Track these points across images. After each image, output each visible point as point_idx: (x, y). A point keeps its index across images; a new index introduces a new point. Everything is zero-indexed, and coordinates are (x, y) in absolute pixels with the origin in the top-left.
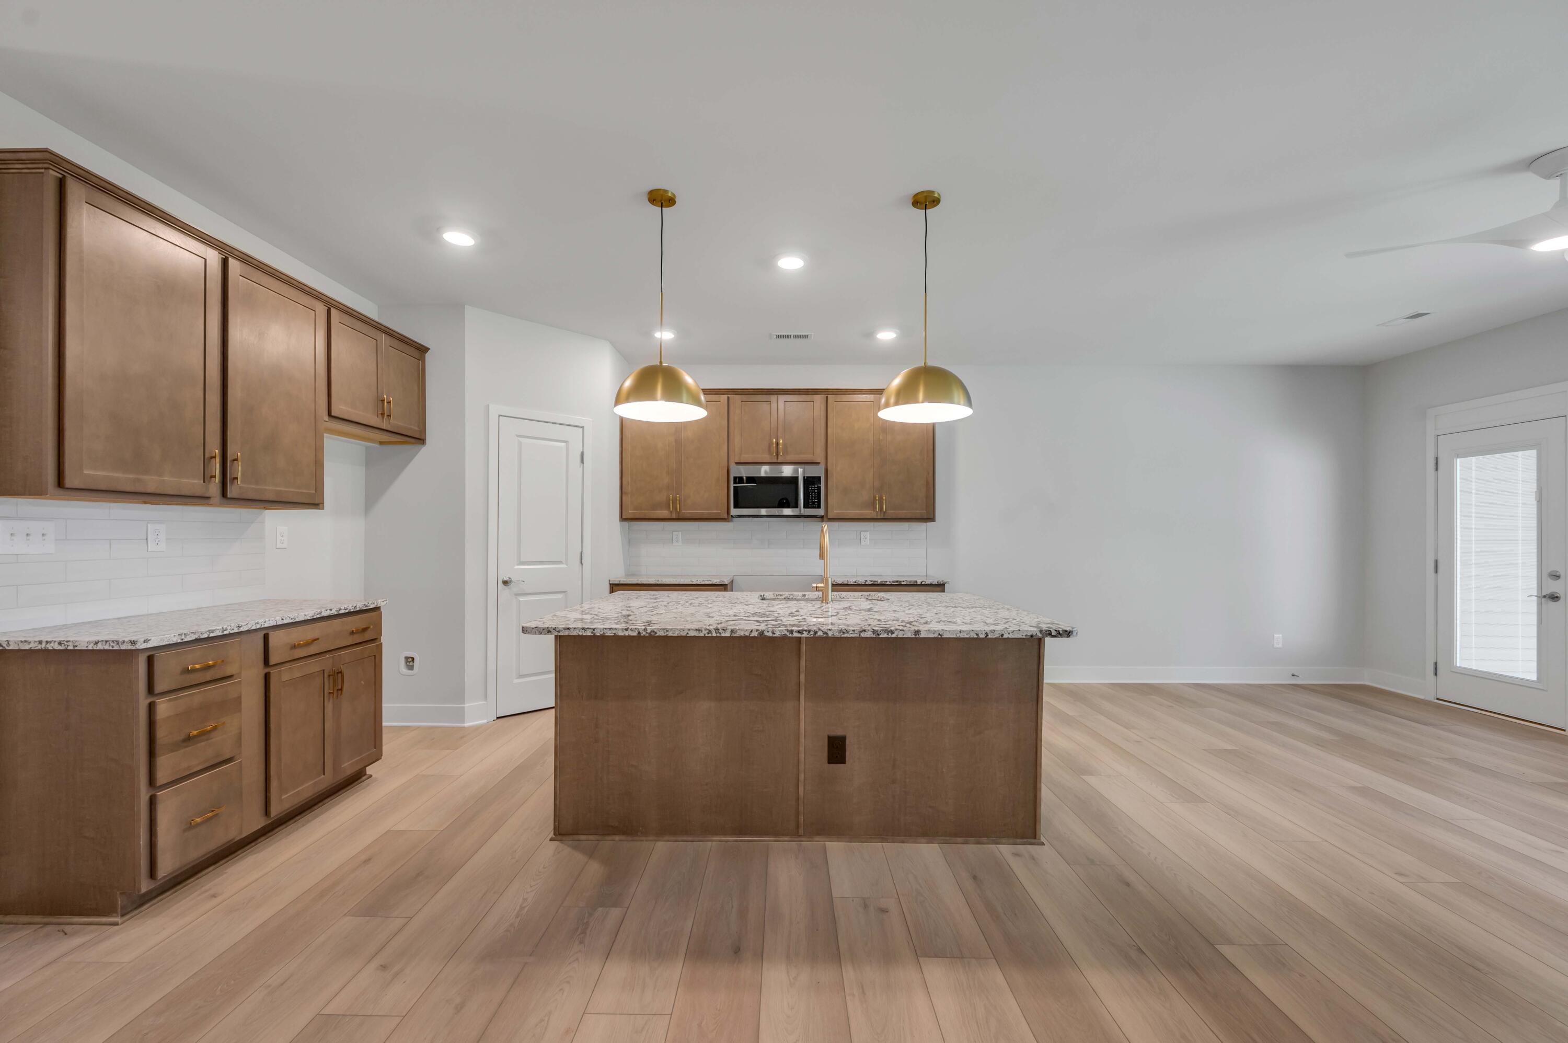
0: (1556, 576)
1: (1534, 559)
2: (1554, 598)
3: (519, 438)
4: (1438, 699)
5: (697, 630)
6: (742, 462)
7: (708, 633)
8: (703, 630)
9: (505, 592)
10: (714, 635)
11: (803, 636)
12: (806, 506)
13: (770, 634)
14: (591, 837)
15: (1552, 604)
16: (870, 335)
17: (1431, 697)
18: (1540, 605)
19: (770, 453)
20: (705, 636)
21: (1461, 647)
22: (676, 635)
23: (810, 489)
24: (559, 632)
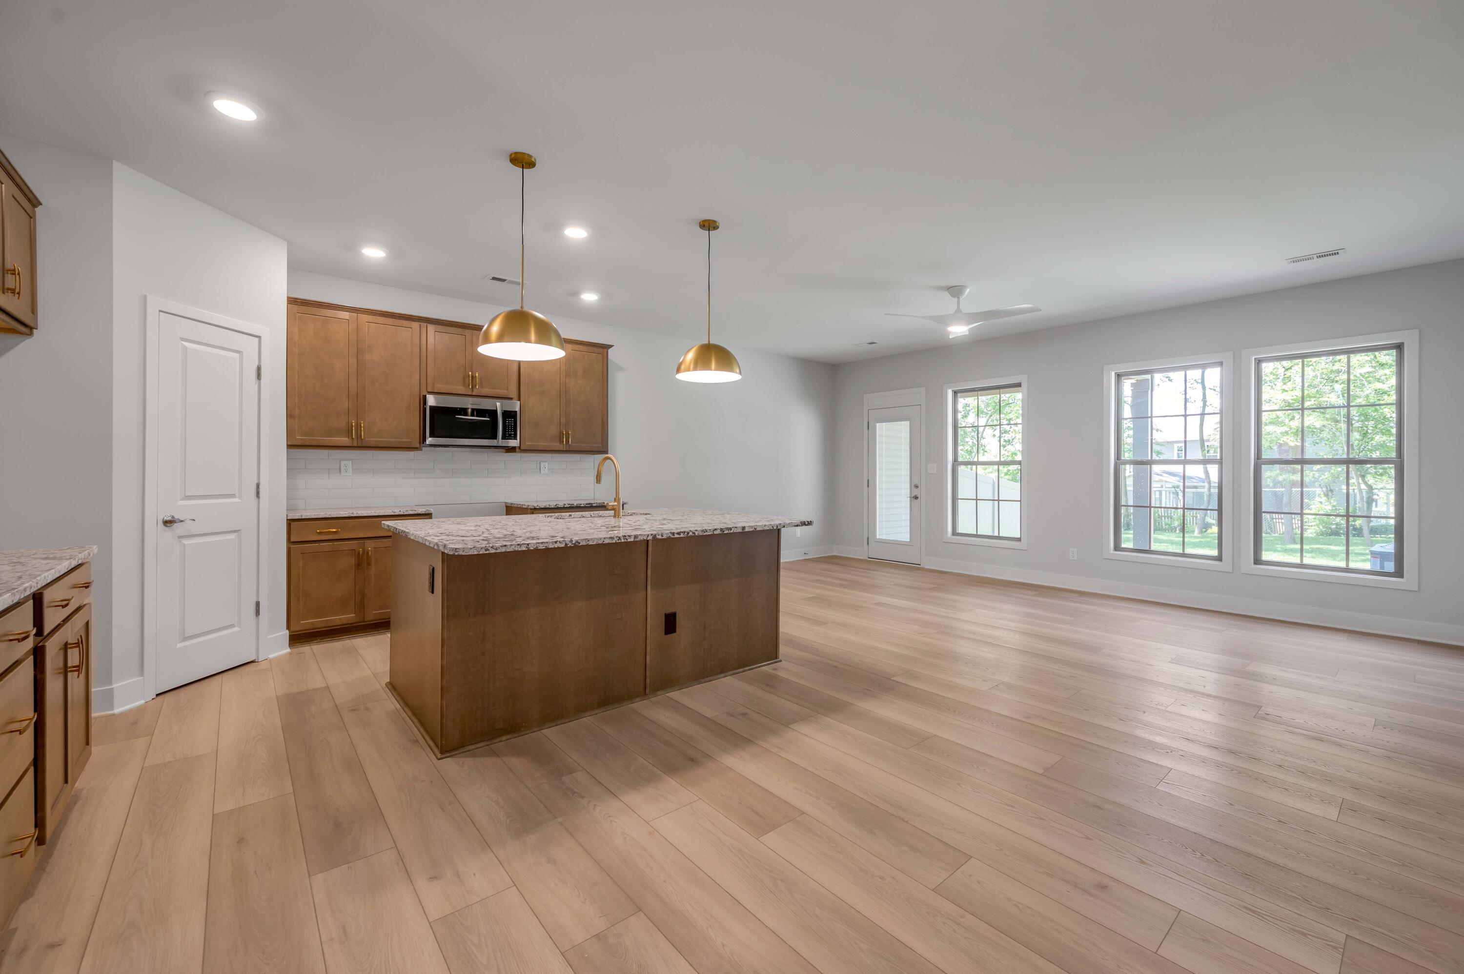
0: (917, 487)
1: (908, 479)
2: (916, 498)
3: (183, 342)
4: (869, 558)
5: (610, 538)
6: (435, 391)
7: (618, 540)
8: (615, 538)
9: (168, 534)
10: (623, 541)
11: (681, 536)
12: (504, 438)
13: (660, 537)
14: (479, 745)
15: (916, 501)
16: (576, 294)
17: (866, 558)
18: (911, 501)
19: (465, 385)
20: (616, 542)
21: (879, 528)
22: (595, 543)
23: (507, 422)
24: (496, 549)
